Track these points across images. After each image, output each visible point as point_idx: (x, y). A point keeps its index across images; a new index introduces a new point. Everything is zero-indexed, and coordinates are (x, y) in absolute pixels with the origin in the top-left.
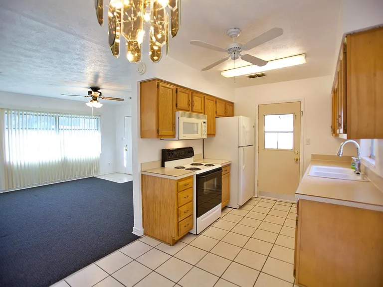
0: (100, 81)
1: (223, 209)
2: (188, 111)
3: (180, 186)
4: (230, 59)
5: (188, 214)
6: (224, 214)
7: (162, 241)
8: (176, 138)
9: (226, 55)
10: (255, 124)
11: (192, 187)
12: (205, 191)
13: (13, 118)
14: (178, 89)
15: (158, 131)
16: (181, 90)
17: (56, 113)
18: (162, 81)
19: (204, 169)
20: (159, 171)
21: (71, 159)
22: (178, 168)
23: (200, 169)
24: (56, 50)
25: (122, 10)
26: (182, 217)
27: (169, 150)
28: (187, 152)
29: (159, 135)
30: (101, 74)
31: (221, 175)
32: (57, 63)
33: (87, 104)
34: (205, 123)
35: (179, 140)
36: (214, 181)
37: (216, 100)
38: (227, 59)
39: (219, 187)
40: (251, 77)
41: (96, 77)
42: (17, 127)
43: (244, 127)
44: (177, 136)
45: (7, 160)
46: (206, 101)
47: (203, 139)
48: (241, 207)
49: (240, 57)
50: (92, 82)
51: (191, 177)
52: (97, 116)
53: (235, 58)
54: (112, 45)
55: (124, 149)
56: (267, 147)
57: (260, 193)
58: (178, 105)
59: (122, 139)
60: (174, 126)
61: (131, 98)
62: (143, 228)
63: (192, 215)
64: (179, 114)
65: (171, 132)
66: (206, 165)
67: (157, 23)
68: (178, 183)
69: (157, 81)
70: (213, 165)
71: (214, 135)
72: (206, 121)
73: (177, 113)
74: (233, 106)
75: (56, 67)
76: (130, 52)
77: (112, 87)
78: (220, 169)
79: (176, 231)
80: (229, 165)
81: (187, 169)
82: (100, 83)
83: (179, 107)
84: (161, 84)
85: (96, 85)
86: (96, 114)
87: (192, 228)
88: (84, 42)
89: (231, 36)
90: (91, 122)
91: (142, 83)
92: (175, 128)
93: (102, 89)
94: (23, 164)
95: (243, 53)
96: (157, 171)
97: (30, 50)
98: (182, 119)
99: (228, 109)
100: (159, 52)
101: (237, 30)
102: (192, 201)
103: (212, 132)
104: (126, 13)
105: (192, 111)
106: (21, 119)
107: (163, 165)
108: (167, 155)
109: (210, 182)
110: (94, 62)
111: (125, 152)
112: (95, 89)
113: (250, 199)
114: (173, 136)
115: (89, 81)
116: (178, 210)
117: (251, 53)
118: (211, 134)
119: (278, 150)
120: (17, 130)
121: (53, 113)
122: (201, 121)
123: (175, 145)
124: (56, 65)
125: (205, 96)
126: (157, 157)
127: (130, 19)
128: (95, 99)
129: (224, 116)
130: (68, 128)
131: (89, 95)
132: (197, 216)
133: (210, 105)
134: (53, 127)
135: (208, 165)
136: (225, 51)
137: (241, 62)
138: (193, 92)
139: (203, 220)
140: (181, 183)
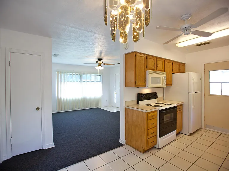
0: (103, 55)
1: (178, 134)
2: (154, 70)
3: (149, 116)
4: (183, 34)
5: (154, 134)
6: (178, 137)
7: (137, 149)
8: (147, 87)
9: (181, 32)
10: (202, 77)
11: (157, 118)
12: (165, 121)
13: (62, 76)
14: (147, 57)
15: (136, 83)
16: (150, 57)
17: (81, 73)
18: (138, 53)
19: (165, 107)
20: (136, 106)
21: (87, 98)
22: (147, 105)
23: (162, 107)
24: (82, 41)
25: (118, 15)
26: (150, 136)
27: (142, 94)
28: (153, 96)
29: (136, 85)
30: (103, 51)
31: (177, 112)
32: (83, 47)
33: (96, 68)
34: (165, 77)
35: (148, 88)
36: (171, 115)
37: (172, 62)
38: (181, 35)
39: (175, 119)
40: (198, 45)
41: (101, 53)
42: (64, 81)
43: (193, 79)
44: (147, 86)
45: (60, 97)
46: (166, 63)
47: (164, 88)
48: (191, 135)
49: (191, 33)
50: (98, 56)
51: (156, 111)
52: (100, 74)
53: (187, 34)
54: (112, 35)
55: (115, 92)
56: (211, 93)
57: (206, 126)
58: (148, 66)
59: (114, 87)
60: (145, 80)
61: (119, 63)
62: (125, 140)
63: (156, 135)
64: (149, 72)
65: (144, 84)
66: (165, 104)
67: (138, 19)
68: (147, 115)
69: (135, 53)
70: (171, 105)
71: (171, 85)
72: (166, 76)
73: (147, 71)
74: (184, 66)
75: (82, 50)
76: (121, 38)
77: (109, 58)
78: (175, 108)
79: (146, 144)
80: (182, 105)
81: (153, 106)
82: (103, 56)
83: (148, 68)
84: (137, 55)
85: (100, 58)
86: (100, 73)
87: (156, 144)
88: (96, 35)
89: (184, 20)
90: (98, 78)
91: (126, 55)
92: (146, 81)
93: (104, 59)
94: (66, 99)
95: (193, 30)
96: (135, 107)
97: (71, 43)
98: (151, 75)
99: (181, 68)
100: (138, 36)
101: (188, 15)
102: (156, 126)
103: (170, 83)
104: (120, 17)
105: (157, 70)
106: (65, 76)
107: (138, 103)
108: (141, 97)
109: (169, 115)
110: (100, 45)
111: (115, 94)
112: (100, 59)
113: (198, 130)
114: (145, 86)
115: (97, 56)
116: (147, 131)
117: (199, 29)
118: (169, 84)
119: (221, 96)
120: (64, 82)
121: (79, 73)
122: (163, 76)
123: (146, 91)
124: (82, 49)
125: (165, 60)
126: (134, 98)
127: (122, 19)
128: (100, 65)
129: (178, 73)
130: (86, 81)
131: (97, 63)
132: (160, 137)
133: (168, 65)
134: (79, 80)
135: (167, 104)
136: (180, 30)
137: (191, 36)
138: (157, 58)
139: (163, 140)
140: (150, 115)
